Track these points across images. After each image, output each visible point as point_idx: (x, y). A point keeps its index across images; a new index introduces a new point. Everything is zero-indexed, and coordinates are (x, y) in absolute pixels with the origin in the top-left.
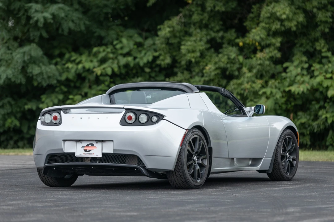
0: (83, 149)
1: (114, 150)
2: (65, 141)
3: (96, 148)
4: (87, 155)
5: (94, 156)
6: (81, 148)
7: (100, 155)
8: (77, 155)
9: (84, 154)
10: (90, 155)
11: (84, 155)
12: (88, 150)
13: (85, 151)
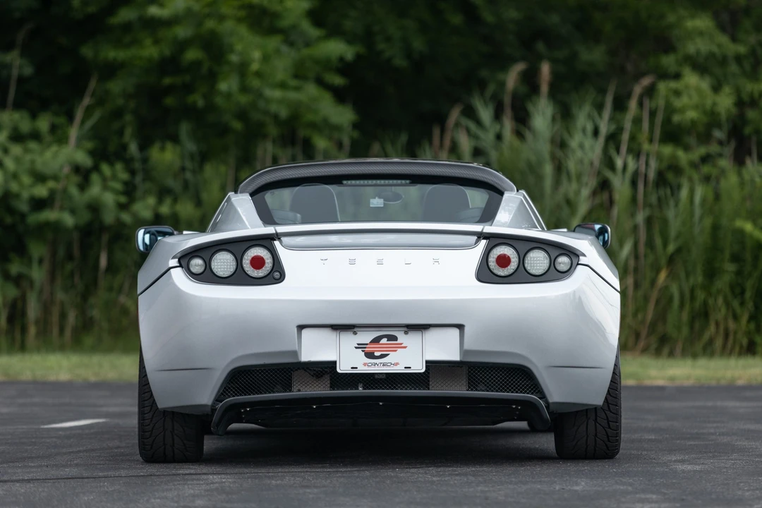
0: (360, 350)
1: (463, 352)
2: (301, 328)
3: (405, 347)
4: (376, 368)
5: (400, 369)
6: (356, 348)
7: (419, 367)
8: (343, 368)
9: (365, 364)
10: (385, 368)
11: (366, 368)
12: (377, 354)
13: (370, 355)
